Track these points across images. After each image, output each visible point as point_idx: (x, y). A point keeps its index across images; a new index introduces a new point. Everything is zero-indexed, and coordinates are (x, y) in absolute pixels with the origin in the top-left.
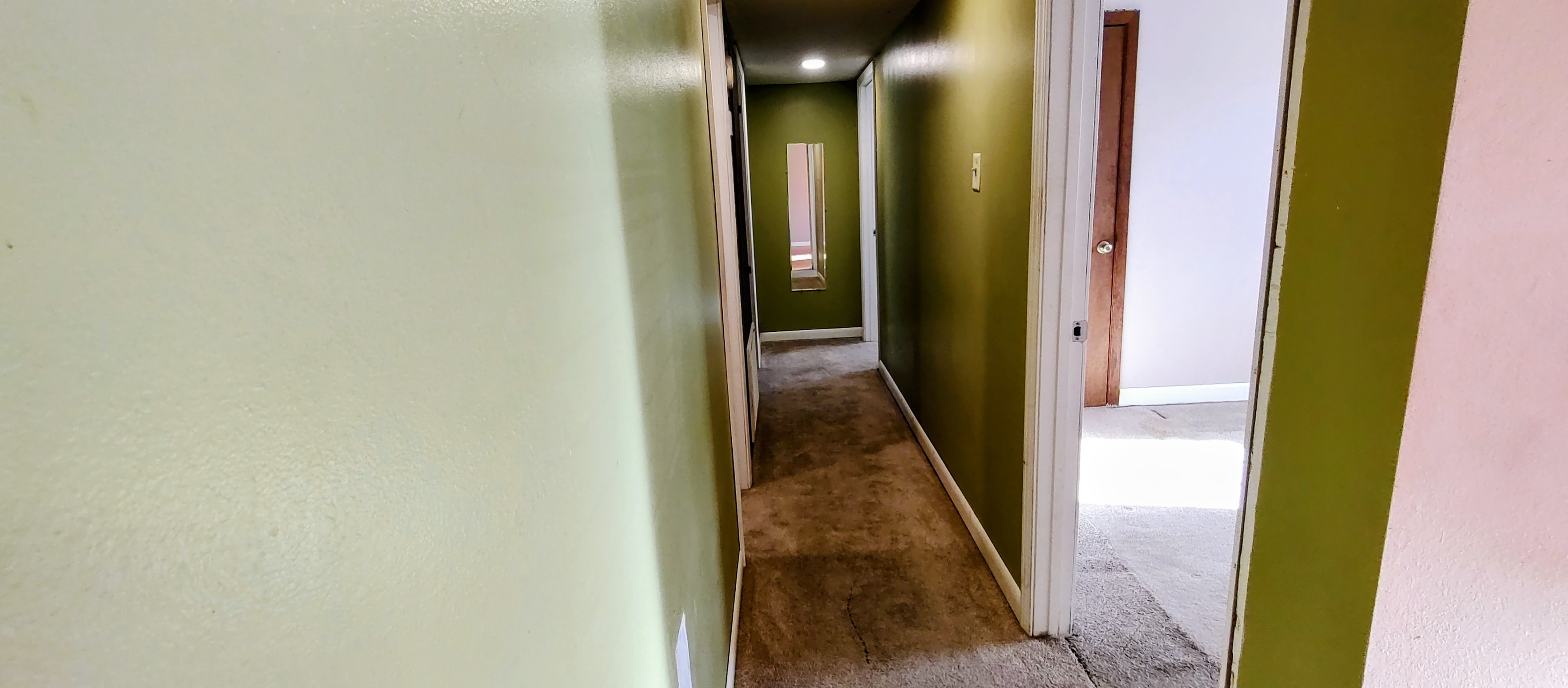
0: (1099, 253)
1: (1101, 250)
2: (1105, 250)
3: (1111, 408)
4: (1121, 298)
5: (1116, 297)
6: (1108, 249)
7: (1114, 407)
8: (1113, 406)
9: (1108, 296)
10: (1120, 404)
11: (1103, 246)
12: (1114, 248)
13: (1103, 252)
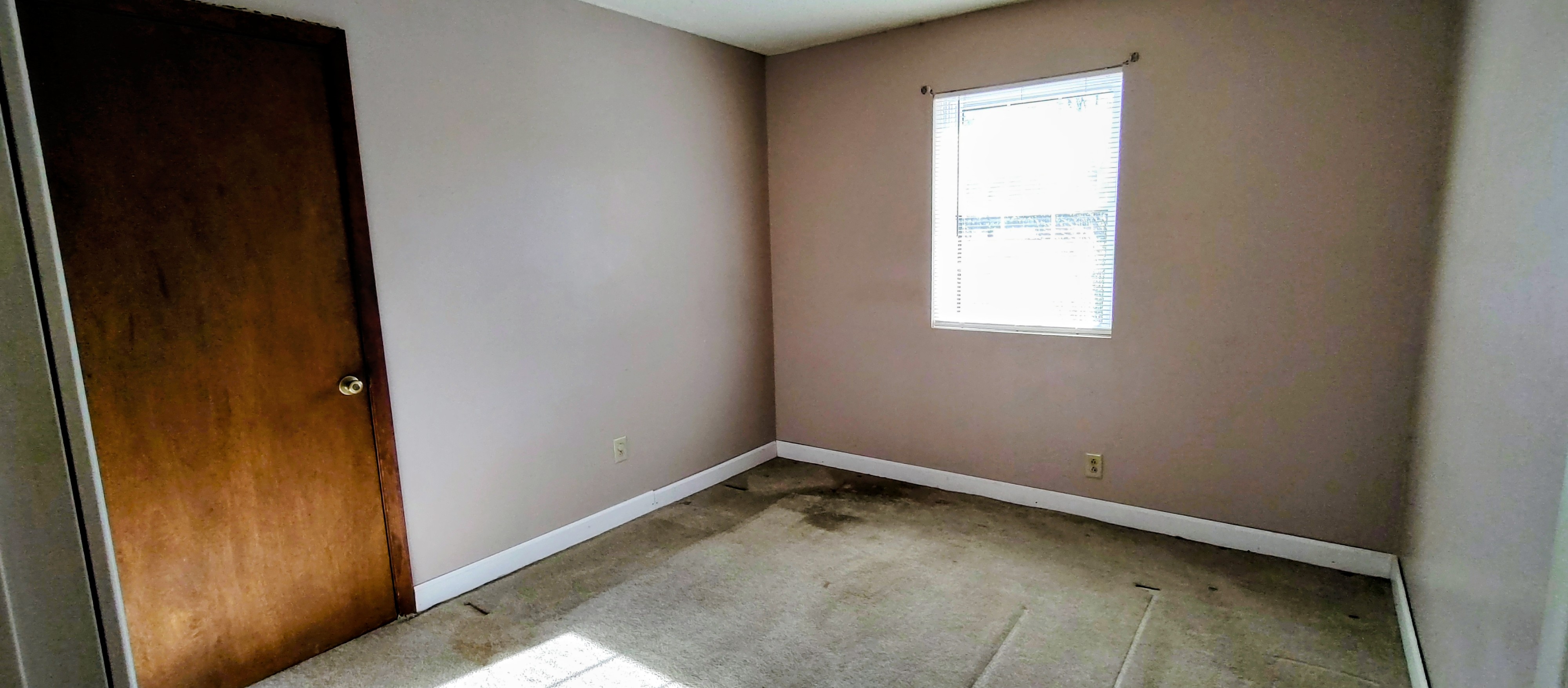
0: (344, 395)
1: (345, 390)
2: (352, 391)
3: (406, 620)
4: (392, 456)
5: (383, 457)
6: (356, 387)
7: (411, 618)
8: (408, 616)
9: (370, 458)
10: (419, 608)
11: (348, 384)
12: (366, 385)
13: (350, 392)
